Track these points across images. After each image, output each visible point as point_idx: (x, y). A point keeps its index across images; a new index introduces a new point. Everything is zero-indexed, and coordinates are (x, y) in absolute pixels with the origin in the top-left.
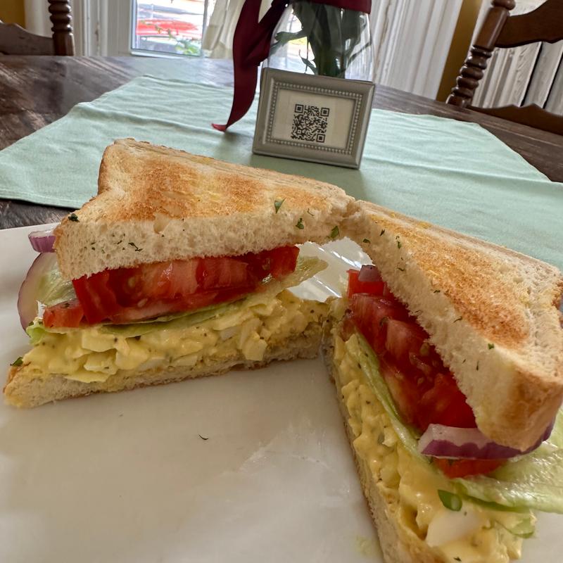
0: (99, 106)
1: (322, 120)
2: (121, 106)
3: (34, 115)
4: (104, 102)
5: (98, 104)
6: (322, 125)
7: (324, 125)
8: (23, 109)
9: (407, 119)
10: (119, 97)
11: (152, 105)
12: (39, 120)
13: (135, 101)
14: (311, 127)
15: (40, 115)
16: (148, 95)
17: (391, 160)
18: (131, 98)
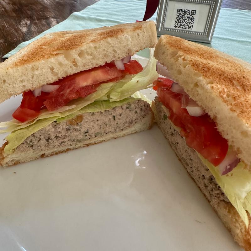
0: (84, 14)
1: (192, 17)
2: (93, 13)
3: (52, 20)
4: (86, 11)
5: (83, 12)
6: (191, 20)
7: (192, 20)
8: (48, 17)
9: (246, 13)
10: (94, 9)
11: (109, 12)
12: (54, 22)
13: (101, 10)
14: (185, 21)
15: (55, 20)
16: (108, 7)
17: (231, 38)
18: (99, 9)
